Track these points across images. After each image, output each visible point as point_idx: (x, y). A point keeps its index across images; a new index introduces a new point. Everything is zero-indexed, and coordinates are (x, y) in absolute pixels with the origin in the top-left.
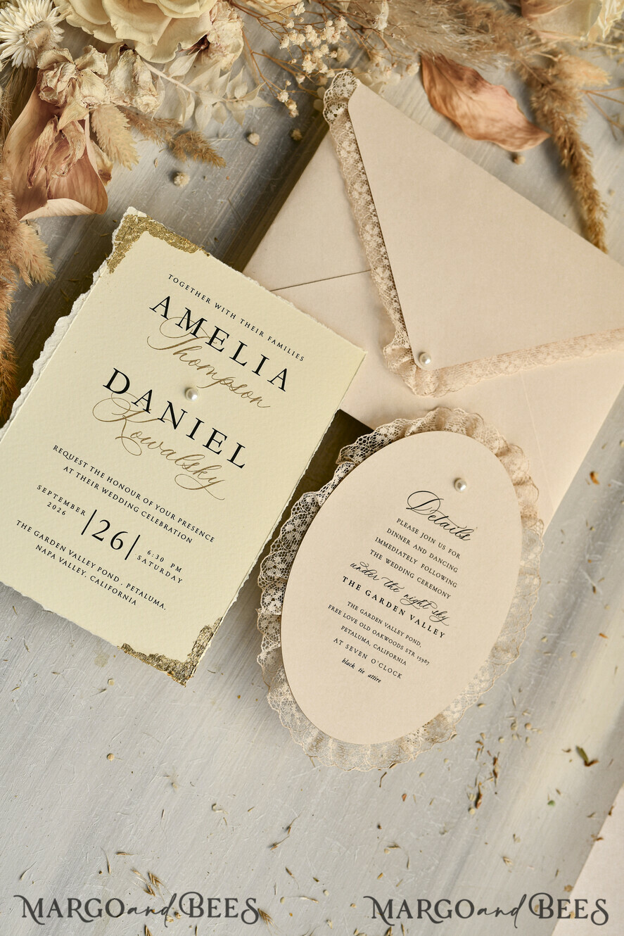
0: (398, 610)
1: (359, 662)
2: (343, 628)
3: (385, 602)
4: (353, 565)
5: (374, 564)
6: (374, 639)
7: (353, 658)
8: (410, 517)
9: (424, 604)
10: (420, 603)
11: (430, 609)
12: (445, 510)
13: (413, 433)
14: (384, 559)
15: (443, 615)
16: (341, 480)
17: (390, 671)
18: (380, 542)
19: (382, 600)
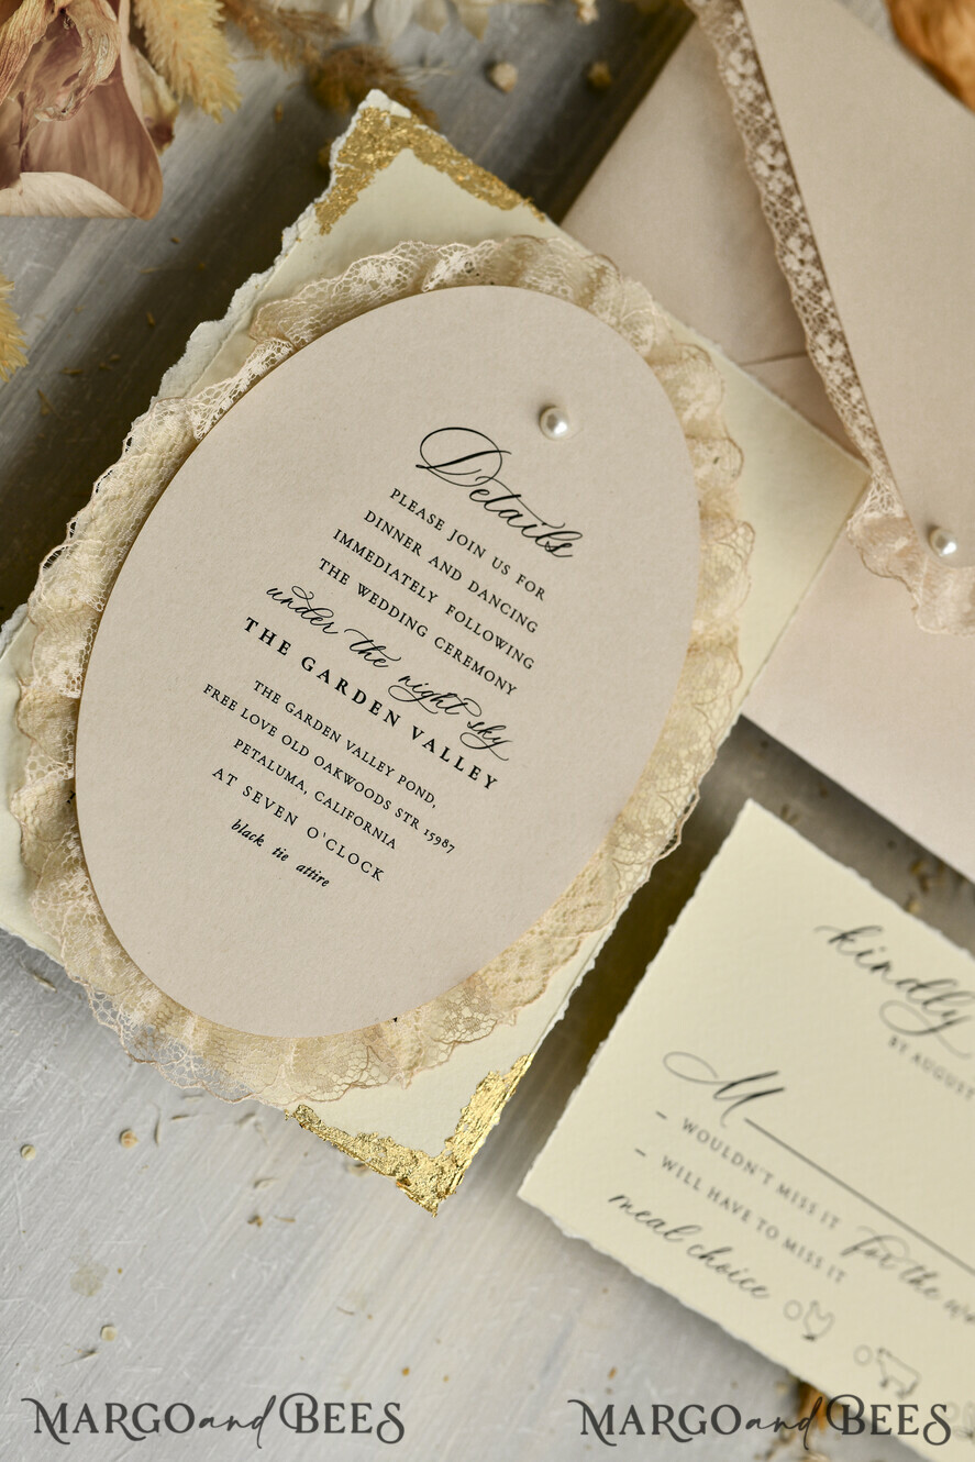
0: (383, 712)
1: (276, 832)
2: (239, 743)
3: (351, 691)
4: (274, 593)
5: (327, 593)
6: (317, 779)
7: (259, 819)
8: (424, 488)
9: (448, 702)
10: (438, 699)
11: (463, 717)
12: (512, 478)
13: (441, 286)
14: (352, 585)
15: (495, 734)
16: (255, 380)
17: (353, 859)
18: (346, 541)
19: (342, 685)
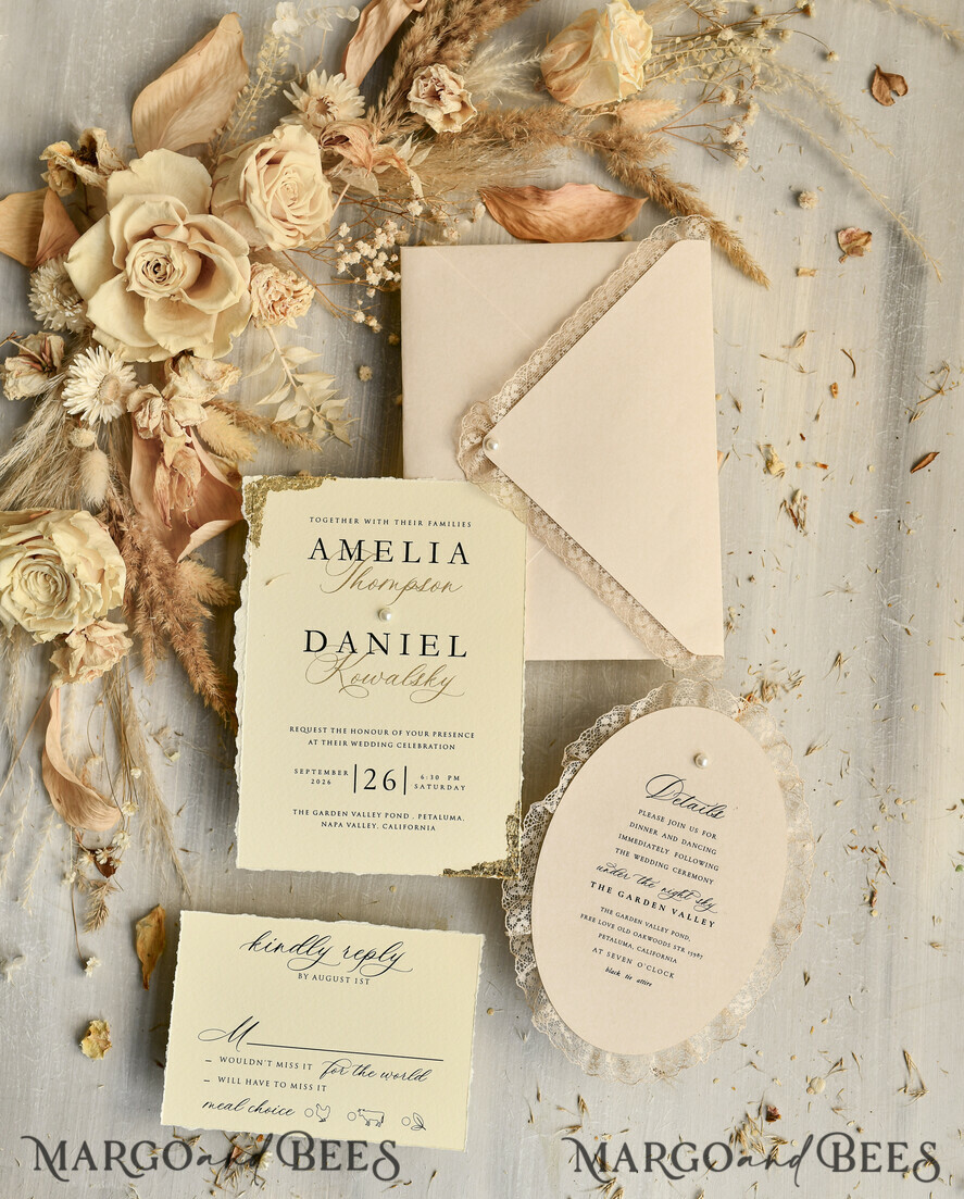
0: (658, 906)
1: (625, 969)
2: (600, 935)
3: (642, 901)
4: (600, 868)
5: (622, 862)
6: (636, 942)
7: (616, 965)
8: (651, 806)
9: (684, 895)
10: (680, 894)
11: (693, 899)
12: (689, 790)
13: (638, 716)
14: (632, 855)
15: (709, 903)
16: (570, 781)
17: (660, 972)
18: (624, 838)
19: (637, 899)
